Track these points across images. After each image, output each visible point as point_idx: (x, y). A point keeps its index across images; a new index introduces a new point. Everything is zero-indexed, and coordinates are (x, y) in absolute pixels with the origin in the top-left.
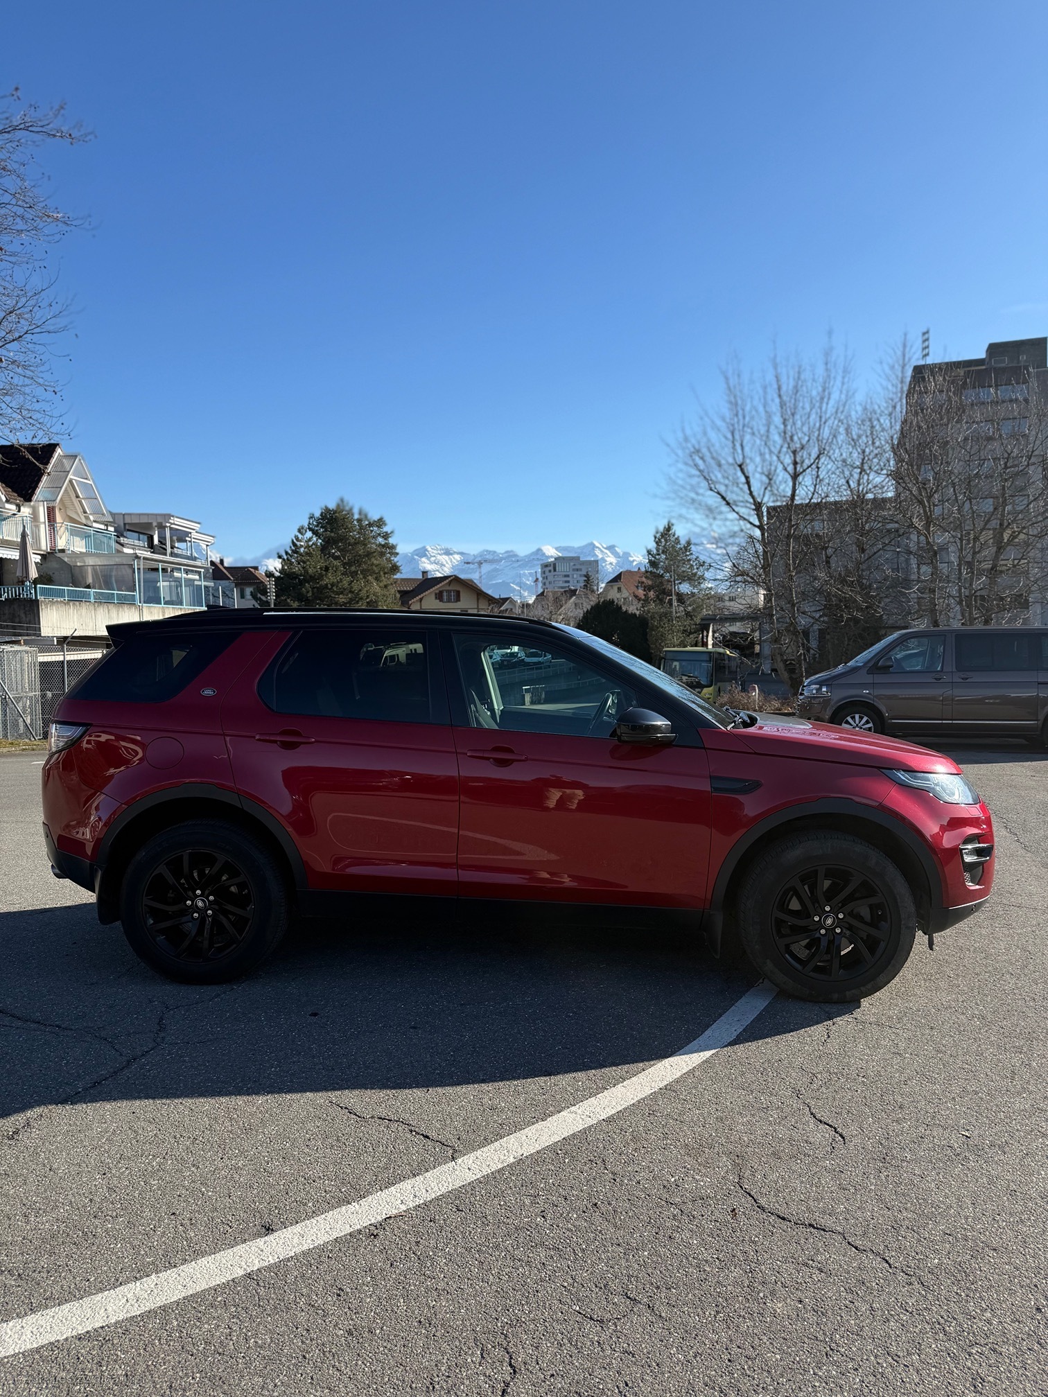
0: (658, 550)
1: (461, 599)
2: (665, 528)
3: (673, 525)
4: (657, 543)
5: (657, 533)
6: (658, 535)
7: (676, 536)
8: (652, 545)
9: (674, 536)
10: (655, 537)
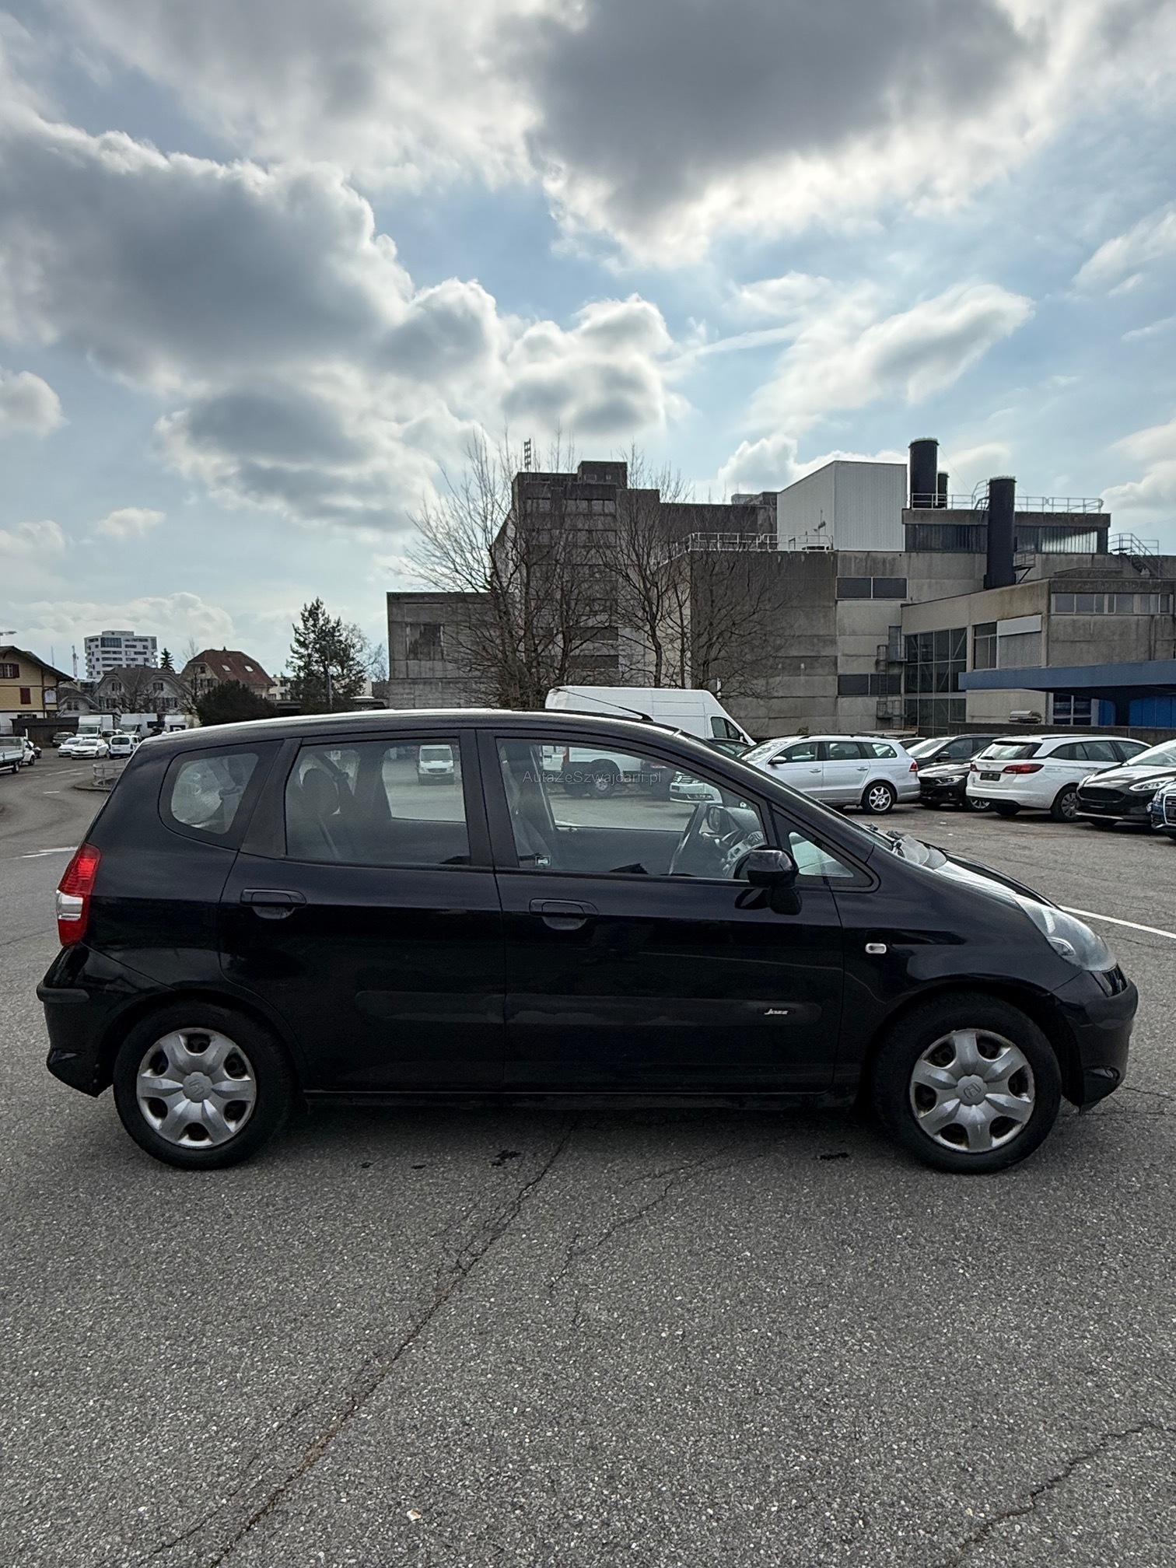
0: (306, 628)
1: (21, 674)
2: (313, 605)
3: (322, 604)
4: (304, 621)
5: (306, 610)
6: (307, 614)
7: (326, 616)
8: (300, 625)
9: (323, 615)
10: (303, 615)
